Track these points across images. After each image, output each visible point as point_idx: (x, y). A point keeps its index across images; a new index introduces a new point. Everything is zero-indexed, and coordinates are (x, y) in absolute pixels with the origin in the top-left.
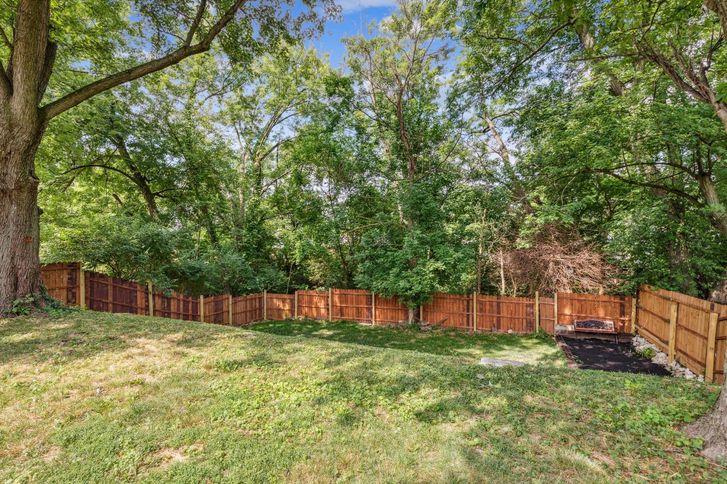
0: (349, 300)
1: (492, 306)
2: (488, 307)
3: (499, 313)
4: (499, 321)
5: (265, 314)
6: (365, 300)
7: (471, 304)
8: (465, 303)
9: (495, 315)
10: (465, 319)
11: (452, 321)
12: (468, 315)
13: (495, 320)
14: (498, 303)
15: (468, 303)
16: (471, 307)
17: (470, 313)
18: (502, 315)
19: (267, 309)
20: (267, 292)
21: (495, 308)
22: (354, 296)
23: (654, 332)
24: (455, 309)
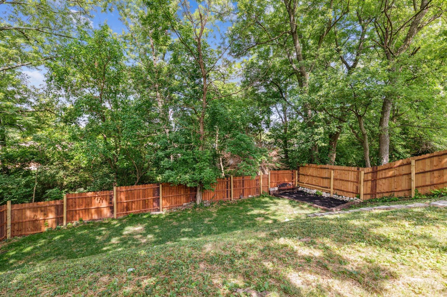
0: (136, 195)
1: (240, 183)
2: (238, 184)
3: (243, 186)
4: (243, 191)
5: (9, 231)
6: (152, 193)
7: (229, 183)
8: (226, 183)
9: (242, 188)
10: (226, 194)
11: (218, 197)
12: (227, 191)
13: (241, 191)
14: (243, 181)
15: (227, 183)
16: (229, 186)
17: (229, 189)
18: (245, 187)
19: (13, 224)
20: (12, 203)
21: (241, 184)
22: (141, 191)
23: (322, 186)
24: (220, 188)
